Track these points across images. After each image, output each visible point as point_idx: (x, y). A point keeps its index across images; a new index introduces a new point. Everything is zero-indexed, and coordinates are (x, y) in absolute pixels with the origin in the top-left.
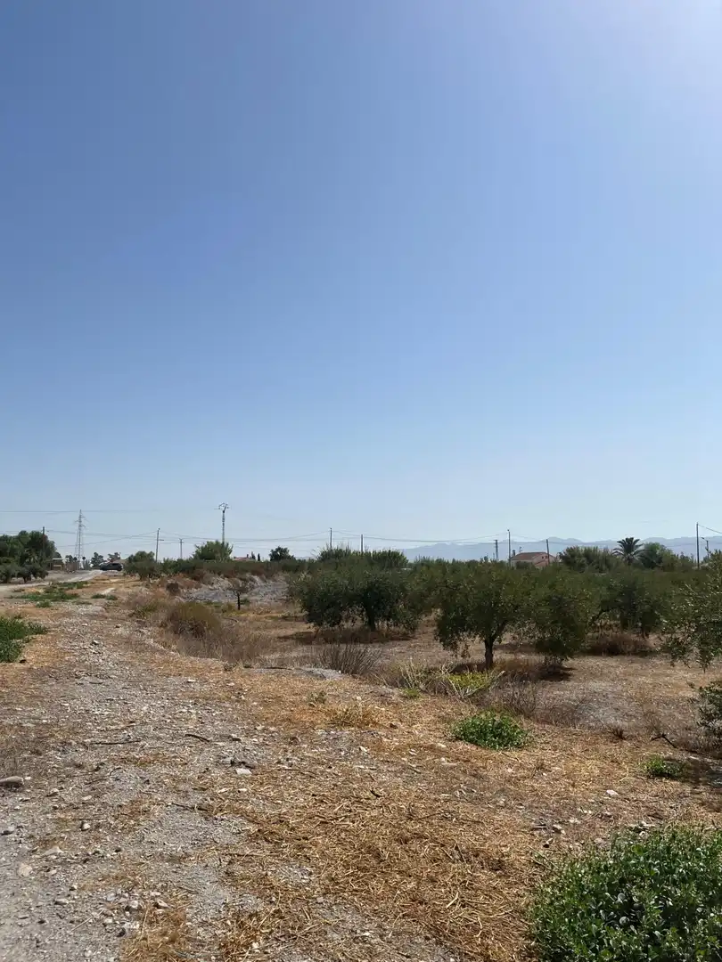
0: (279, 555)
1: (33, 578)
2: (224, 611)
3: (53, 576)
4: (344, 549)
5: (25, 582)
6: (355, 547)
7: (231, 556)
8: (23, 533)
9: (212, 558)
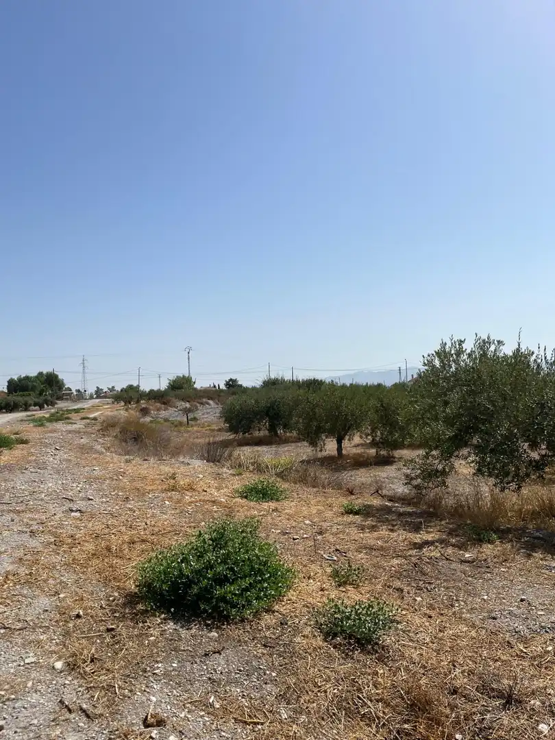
0: (232, 384)
1: (46, 406)
2: (176, 426)
3: (61, 405)
4: (280, 378)
5: (40, 410)
6: (288, 377)
7: (195, 386)
8: (41, 374)
9: (181, 388)
